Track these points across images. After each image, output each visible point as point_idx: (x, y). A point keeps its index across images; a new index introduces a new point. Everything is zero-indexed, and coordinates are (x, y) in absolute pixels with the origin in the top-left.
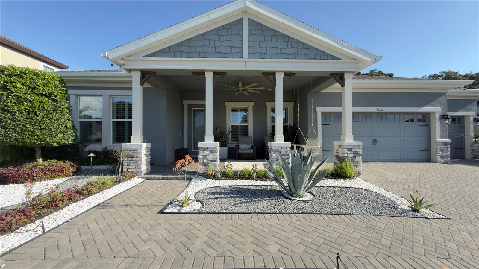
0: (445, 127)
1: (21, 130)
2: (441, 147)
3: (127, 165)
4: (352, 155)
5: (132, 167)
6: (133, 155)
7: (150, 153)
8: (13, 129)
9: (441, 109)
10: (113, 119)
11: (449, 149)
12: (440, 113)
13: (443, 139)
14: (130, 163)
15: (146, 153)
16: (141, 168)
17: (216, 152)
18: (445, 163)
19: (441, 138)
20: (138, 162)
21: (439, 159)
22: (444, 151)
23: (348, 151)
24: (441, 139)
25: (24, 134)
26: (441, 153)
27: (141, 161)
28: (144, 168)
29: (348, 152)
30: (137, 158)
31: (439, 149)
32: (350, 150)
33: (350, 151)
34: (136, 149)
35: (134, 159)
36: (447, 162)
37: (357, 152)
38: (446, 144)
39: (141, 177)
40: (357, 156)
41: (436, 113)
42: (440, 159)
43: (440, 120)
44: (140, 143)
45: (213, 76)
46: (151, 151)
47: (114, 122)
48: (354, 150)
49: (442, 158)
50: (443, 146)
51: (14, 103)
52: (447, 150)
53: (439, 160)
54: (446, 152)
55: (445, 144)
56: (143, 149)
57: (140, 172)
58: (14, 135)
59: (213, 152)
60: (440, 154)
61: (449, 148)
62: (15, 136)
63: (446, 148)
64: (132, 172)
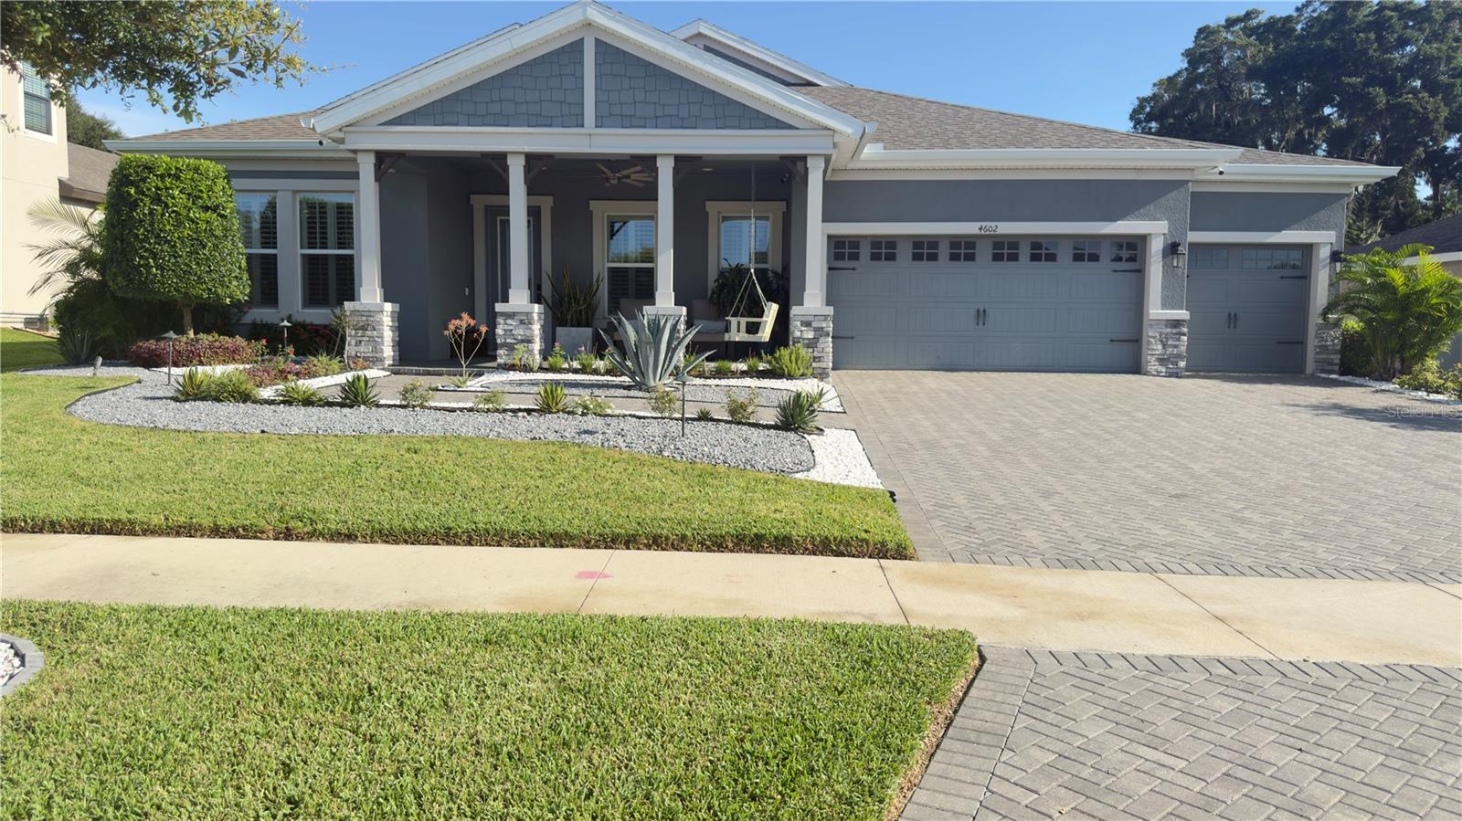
0: (1178, 277)
1: (184, 272)
2: (1161, 334)
3: (356, 346)
4: (811, 335)
5: (365, 349)
6: (367, 325)
7: (397, 324)
8: (173, 271)
9: (1167, 226)
10: (301, 248)
11: (1185, 338)
12: (1165, 238)
13: (1171, 309)
14: (360, 341)
15: (390, 324)
16: (382, 351)
17: (530, 324)
18: (1170, 375)
19: (1164, 306)
20: (377, 339)
21: (1153, 363)
22: (1169, 343)
23: (802, 325)
24: (1162, 309)
25: (188, 279)
26: (1160, 347)
27: (382, 337)
28: (388, 352)
29: (803, 328)
30: (375, 332)
31: (1155, 337)
32: (808, 324)
33: (806, 326)
34: (372, 314)
35: (369, 333)
36: (1177, 373)
37: (822, 328)
38: (1177, 324)
39: (383, 369)
40: (821, 336)
41: (1153, 236)
42: (1157, 363)
43: (1164, 258)
44: (379, 301)
45: (523, 163)
46: (399, 320)
47: (303, 255)
48: (815, 324)
49: (1162, 361)
50: (1169, 330)
51: (172, 225)
52: (1179, 340)
53: (1153, 365)
54: (1176, 346)
55: (1174, 323)
56: (385, 313)
57: (382, 360)
58: (175, 281)
59: (525, 324)
60: (1158, 350)
61: (1184, 335)
62: (176, 283)
63: (1176, 334)
64: (366, 359)
